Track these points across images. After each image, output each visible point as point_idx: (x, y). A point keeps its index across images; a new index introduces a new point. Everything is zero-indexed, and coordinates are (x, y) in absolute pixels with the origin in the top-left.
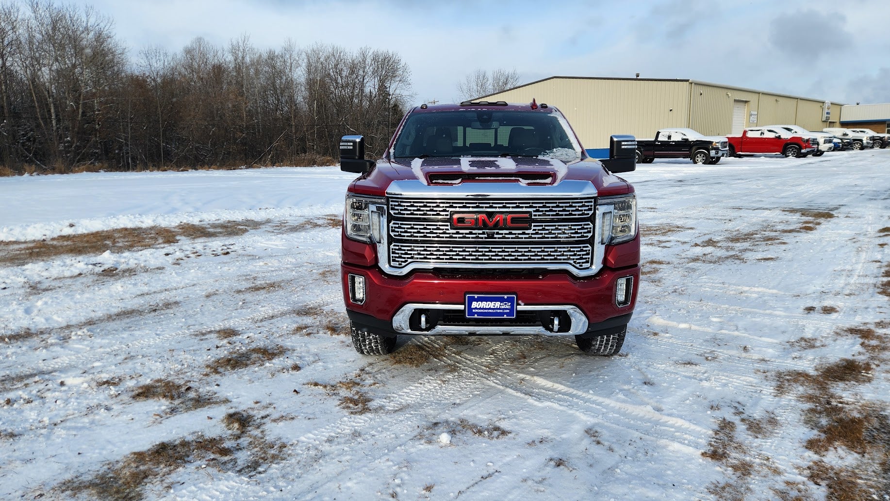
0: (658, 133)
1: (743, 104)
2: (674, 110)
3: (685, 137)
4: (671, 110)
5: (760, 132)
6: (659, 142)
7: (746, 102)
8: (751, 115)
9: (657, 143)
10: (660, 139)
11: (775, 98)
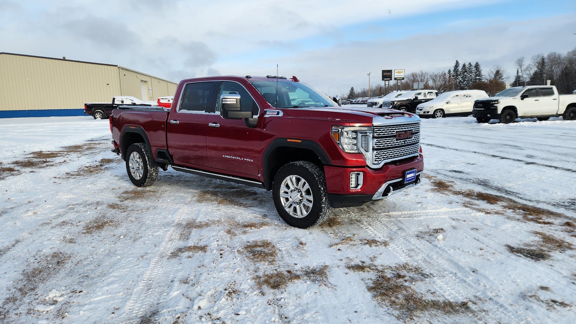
0: (114, 99)
1: (144, 83)
2: (110, 84)
3: (133, 102)
4: (108, 84)
5: (167, 100)
6: (116, 105)
7: (145, 82)
8: (149, 90)
9: (114, 105)
10: (116, 103)
11: (158, 80)
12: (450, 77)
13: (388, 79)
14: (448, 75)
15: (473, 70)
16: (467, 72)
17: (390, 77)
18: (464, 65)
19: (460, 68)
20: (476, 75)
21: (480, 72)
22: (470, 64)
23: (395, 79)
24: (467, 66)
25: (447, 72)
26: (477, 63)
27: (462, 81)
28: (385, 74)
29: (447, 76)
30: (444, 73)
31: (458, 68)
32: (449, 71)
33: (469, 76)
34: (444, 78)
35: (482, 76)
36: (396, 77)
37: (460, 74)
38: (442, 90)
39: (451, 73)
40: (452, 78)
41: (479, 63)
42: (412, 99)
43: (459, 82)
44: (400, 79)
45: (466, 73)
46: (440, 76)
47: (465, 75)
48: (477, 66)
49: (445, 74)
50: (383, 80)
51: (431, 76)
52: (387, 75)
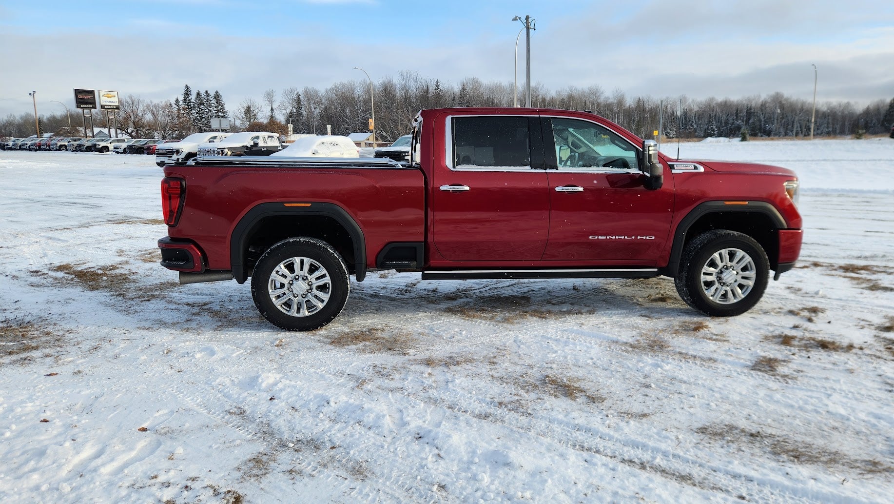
12: (179, 110)
13: (89, 106)
14: (176, 106)
15: (213, 102)
16: (203, 104)
17: (93, 103)
18: (198, 94)
19: (193, 97)
20: (218, 111)
21: (222, 106)
22: (207, 92)
23: (103, 107)
24: (203, 96)
25: (173, 102)
26: (217, 92)
27: (199, 118)
28: (81, 96)
29: (175, 108)
30: (168, 104)
31: (190, 98)
32: (177, 101)
33: (207, 110)
34: (169, 112)
35: (226, 112)
36: (103, 104)
37: (194, 106)
38: (169, 130)
39: (180, 104)
40: (182, 112)
41: (220, 93)
42: (249, 146)
43: (194, 120)
44: (111, 107)
45: (202, 106)
46: (163, 107)
47: (202, 110)
48: (217, 96)
49: (171, 104)
50: (78, 107)
51: (148, 106)
52: (84, 98)
